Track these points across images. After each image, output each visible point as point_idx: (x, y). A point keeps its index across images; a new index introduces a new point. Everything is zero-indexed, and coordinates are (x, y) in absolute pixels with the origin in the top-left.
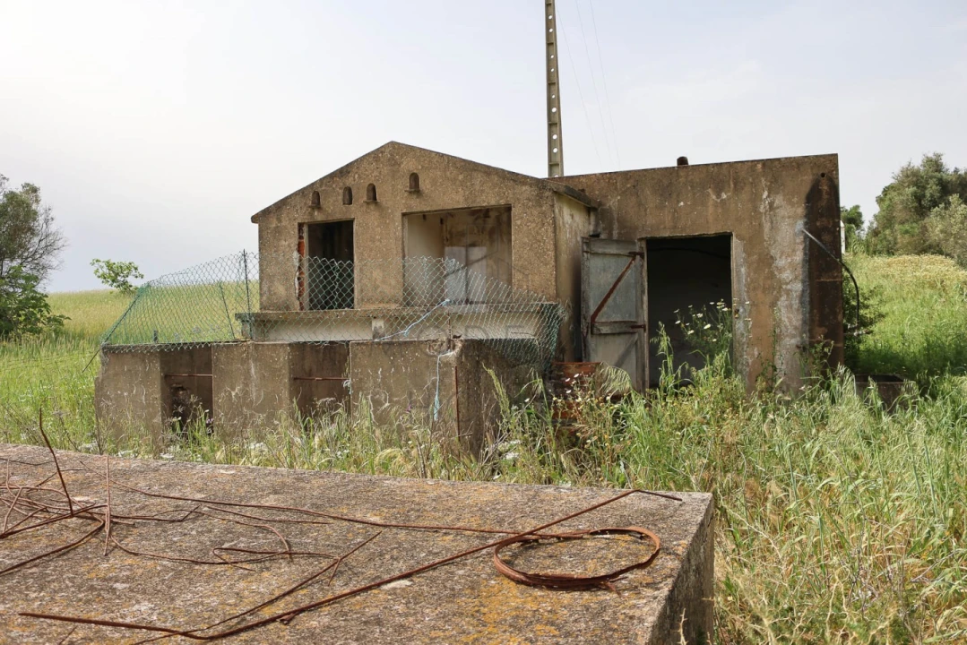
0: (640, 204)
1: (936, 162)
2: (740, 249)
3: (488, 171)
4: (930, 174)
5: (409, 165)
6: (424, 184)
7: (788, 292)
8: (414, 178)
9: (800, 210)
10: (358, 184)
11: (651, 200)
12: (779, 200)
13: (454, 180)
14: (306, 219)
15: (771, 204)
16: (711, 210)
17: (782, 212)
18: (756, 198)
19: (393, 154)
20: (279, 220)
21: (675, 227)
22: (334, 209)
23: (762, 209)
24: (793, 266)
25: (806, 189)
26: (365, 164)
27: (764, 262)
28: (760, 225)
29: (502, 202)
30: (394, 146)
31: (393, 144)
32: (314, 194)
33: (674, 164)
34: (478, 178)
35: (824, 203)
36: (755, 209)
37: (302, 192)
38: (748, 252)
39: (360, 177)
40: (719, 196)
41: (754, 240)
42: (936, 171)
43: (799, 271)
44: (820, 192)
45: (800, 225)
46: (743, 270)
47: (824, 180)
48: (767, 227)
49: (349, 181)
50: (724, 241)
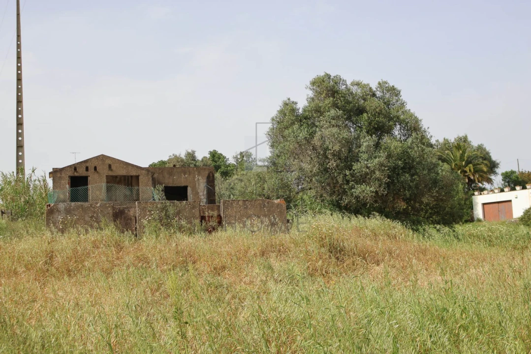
0: (163, 177)
1: (192, 155)
2: (191, 190)
3: (133, 166)
4: (190, 161)
5: (108, 162)
6: (113, 167)
7: (202, 202)
8: (110, 166)
9: (205, 181)
10: (91, 166)
11: (167, 176)
12: (200, 178)
13: (123, 168)
14: (72, 175)
15: (198, 179)
16: (183, 179)
17: (201, 181)
18: (194, 177)
19: (102, 158)
20: (61, 174)
21: (173, 184)
22: (82, 172)
23: (196, 180)
24: (203, 195)
25: (207, 175)
26: (93, 160)
27: (196, 194)
28: (196, 184)
29: (137, 174)
30: (103, 156)
31: (103, 155)
32: (75, 167)
33: (172, 166)
34: (130, 167)
35: (211, 179)
36: (194, 180)
37: (70, 166)
38: (193, 191)
39: (91, 164)
40: (185, 176)
41: (194, 189)
42: (193, 160)
43: (205, 196)
44: (210, 176)
45: (205, 184)
46: (191, 196)
47: (211, 173)
48: (197, 184)
49: (88, 165)
50: (186, 188)
